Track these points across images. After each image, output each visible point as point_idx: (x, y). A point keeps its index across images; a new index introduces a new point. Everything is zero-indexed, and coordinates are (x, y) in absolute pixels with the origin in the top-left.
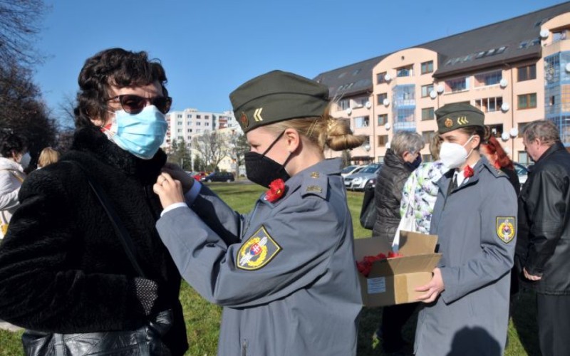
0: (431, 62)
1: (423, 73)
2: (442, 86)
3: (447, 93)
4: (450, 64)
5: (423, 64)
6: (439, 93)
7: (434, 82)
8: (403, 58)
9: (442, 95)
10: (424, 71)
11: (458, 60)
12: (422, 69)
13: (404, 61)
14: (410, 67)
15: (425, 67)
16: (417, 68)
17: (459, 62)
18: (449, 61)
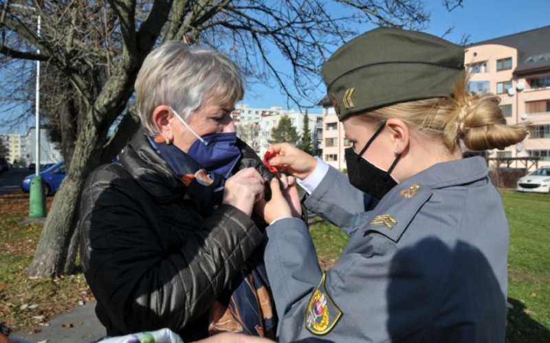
0: (510, 59)
1: (498, 70)
2: (522, 83)
3: (527, 90)
4: (531, 60)
5: (499, 61)
6: (518, 90)
7: (512, 79)
8: (475, 54)
9: (522, 93)
10: (500, 68)
11: (540, 57)
12: (497, 66)
13: (475, 58)
14: (483, 63)
15: (500, 63)
16: (493, 65)
17: (542, 59)
18: (530, 58)
